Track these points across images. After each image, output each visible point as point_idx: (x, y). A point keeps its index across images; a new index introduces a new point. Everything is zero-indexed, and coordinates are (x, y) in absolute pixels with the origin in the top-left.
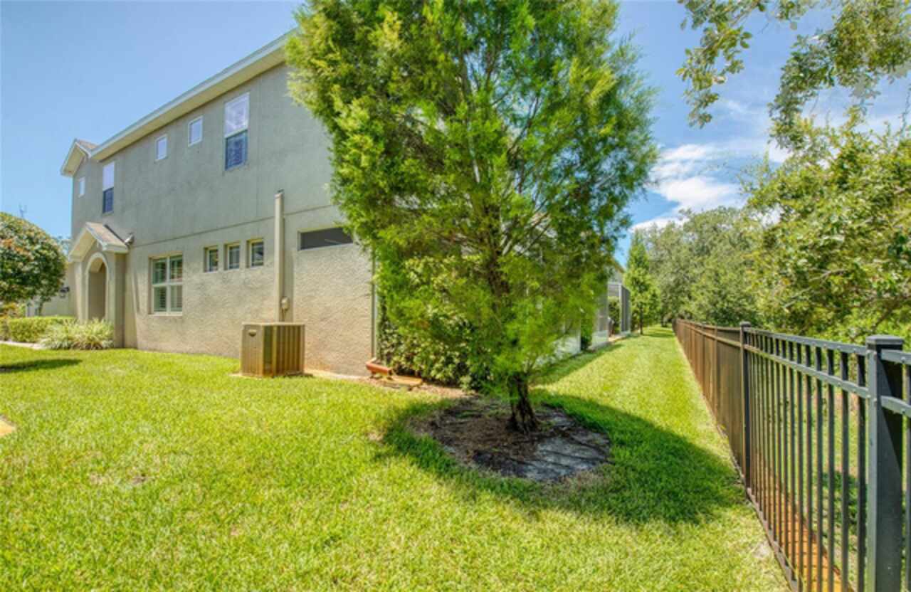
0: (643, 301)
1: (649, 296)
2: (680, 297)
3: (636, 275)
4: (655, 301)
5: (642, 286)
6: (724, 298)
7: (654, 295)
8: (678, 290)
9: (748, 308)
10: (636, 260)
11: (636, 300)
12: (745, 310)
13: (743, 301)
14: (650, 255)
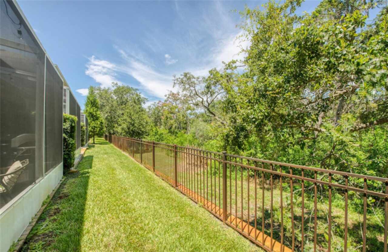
0: (95, 125)
1: (99, 123)
2: (112, 124)
3: (91, 111)
4: (102, 125)
5: (94, 117)
6: (133, 125)
7: (102, 123)
8: (111, 121)
9: (143, 130)
10: (92, 103)
11: (91, 125)
12: (141, 130)
13: (141, 127)
14: (99, 101)
